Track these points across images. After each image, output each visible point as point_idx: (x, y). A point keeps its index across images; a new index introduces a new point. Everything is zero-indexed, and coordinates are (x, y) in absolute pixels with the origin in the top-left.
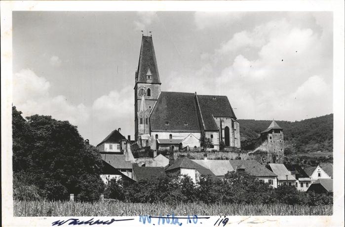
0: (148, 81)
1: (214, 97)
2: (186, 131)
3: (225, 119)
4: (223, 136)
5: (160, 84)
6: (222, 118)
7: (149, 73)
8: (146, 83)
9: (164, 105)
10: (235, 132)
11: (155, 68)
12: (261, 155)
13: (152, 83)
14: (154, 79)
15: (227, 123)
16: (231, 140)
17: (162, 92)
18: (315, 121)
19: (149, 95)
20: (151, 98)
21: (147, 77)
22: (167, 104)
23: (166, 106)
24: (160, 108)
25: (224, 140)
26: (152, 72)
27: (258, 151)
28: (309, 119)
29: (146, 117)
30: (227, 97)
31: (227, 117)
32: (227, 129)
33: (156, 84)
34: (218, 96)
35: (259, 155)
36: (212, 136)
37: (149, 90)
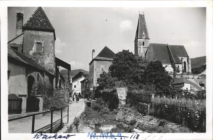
0: (143, 38)
1: (177, 46)
2: (164, 63)
3: (184, 58)
4: (183, 66)
5: (149, 39)
6: (182, 57)
7: (144, 34)
8: (142, 39)
9: (152, 50)
10: (189, 64)
11: (146, 31)
12: (204, 77)
13: (145, 39)
14: (146, 37)
15: (185, 59)
16: (187, 68)
17: (150, 44)
18: (202, 59)
19: (144, 45)
20: (144, 46)
21: (143, 35)
22: (153, 50)
23: (153, 51)
24: (150, 52)
25: (183, 69)
26: (145, 33)
27: (203, 74)
28: (199, 57)
29: (143, 56)
30: (184, 46)
31: (185, 56)
32: (185, 63)
33: (147, 39)
34: (179, 46)
35: (203, 77)
36: (179, 66)
37: (143, 43)
